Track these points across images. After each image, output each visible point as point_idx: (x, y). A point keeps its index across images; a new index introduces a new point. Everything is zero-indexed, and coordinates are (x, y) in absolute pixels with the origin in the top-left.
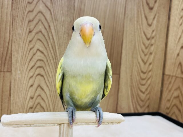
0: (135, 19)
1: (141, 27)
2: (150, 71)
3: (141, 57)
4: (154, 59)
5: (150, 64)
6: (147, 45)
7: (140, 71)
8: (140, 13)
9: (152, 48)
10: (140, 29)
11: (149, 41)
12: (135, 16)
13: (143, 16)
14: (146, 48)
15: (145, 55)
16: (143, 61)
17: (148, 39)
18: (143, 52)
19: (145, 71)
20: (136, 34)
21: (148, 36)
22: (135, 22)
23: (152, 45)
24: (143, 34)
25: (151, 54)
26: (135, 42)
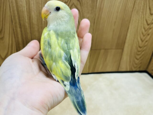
0: (141, 11)
1: (145, 16)
2: (145, 46)
3: (140, 38)
4: (150, 39)
5: (146, 41)
6: (146, 29)
7: (138, 46)
8: (145, 5)
9: (150, 31)
10: (144, 17)
11: (149, 26)
12: (142, 8)
13: (148, 7)
14: (145, 31)
15: (144, 36)
16: (141, 40)
17: (148, 25)
18: (143, 33)
19: (141, 46)
20: (140, 21)
21: (149, 22)
22: (141, 13)
23: (150, 29)
24: (145, 21)
25: (148, 35)
26: (138, 28)
